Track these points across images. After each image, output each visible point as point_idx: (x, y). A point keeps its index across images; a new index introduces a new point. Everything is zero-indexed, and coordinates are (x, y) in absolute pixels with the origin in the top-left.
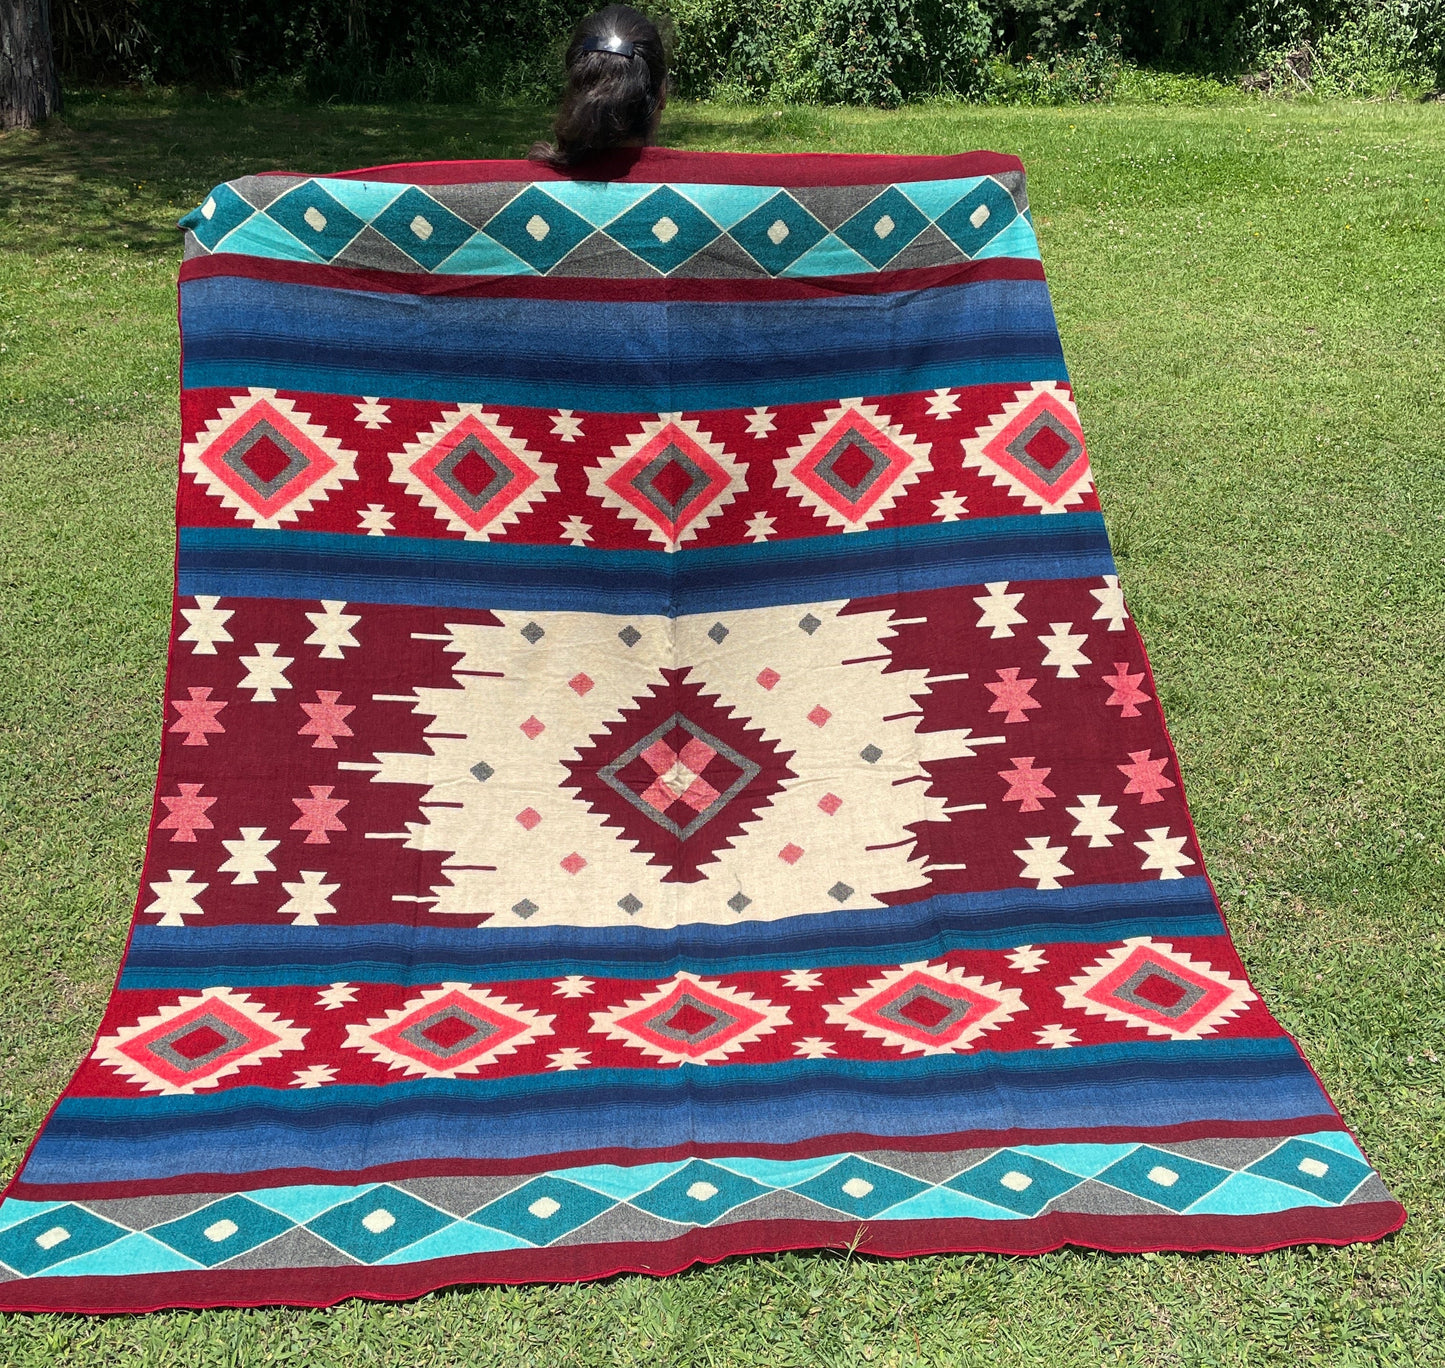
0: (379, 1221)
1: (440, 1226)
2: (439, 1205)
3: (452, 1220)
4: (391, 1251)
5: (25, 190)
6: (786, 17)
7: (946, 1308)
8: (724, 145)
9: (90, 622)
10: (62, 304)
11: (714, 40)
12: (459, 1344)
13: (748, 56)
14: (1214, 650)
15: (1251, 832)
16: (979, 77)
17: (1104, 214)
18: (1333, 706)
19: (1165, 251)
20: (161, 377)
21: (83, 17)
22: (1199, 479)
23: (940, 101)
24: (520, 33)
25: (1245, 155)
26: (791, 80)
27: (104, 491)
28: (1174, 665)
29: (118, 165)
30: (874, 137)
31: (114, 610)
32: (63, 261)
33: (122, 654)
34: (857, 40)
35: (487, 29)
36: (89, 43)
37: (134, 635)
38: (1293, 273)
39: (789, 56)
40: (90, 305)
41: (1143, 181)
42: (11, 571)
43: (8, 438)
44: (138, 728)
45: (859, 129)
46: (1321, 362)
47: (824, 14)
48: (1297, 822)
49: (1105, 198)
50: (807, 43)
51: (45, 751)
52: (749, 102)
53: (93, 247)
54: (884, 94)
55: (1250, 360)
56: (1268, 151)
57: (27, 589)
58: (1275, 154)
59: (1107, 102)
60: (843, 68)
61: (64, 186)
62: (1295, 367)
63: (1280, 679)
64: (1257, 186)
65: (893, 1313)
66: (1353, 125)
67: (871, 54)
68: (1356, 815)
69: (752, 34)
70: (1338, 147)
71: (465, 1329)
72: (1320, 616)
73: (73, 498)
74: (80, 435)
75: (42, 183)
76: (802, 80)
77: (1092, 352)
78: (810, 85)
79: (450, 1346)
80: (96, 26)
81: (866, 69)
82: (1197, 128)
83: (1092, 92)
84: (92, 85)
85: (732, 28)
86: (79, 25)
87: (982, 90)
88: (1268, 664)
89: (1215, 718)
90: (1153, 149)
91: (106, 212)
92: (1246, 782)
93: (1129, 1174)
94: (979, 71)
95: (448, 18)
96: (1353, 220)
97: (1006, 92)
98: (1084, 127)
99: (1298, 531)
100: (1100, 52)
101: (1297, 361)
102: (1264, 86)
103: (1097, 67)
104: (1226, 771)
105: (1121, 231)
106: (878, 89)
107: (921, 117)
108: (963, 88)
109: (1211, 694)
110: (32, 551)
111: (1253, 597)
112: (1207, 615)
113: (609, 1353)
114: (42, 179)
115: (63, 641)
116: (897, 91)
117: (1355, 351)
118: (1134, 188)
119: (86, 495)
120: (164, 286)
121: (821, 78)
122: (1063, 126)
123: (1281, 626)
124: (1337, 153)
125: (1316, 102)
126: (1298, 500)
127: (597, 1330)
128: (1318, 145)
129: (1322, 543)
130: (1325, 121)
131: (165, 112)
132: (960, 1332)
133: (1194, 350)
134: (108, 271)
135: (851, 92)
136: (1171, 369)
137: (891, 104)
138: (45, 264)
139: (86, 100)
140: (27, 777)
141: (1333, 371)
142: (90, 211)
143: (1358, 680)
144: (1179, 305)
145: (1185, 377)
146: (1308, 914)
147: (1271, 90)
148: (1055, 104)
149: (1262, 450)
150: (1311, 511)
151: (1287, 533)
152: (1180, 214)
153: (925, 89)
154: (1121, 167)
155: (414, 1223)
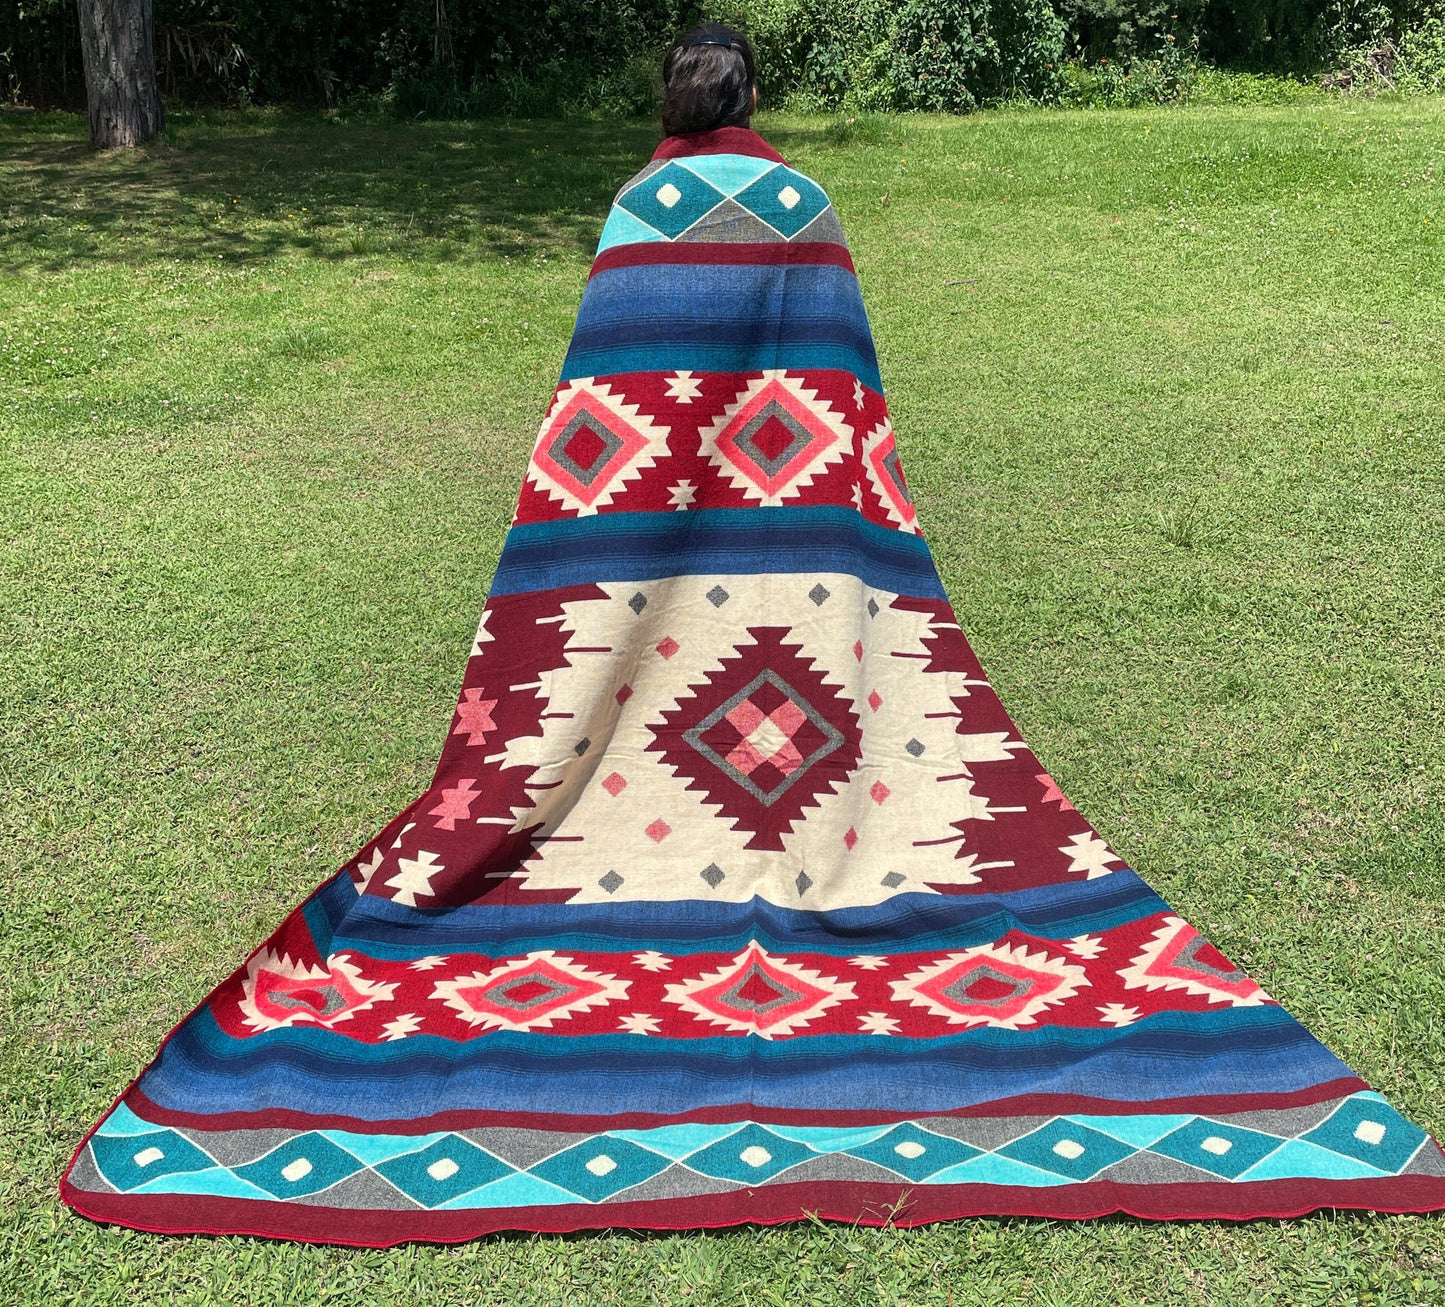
0: (443, 1169)
1: (500, 1175)
2: (500, 1155)
3: (514, 1171)
4: (452, 1197)
5: (128, 205)
6: (860, 27)
7: (981, 1267)
8: (797, 152)
9: (177, 608)
10: (159, 312)
11: (789, 51)
12: (506, 1285)
13: (822, 66)
14: (1276, 638)
15: (1308, 815)
16: (1052, 82)
17: (1176, 213)
18: (1396, 693)
19: (1237, 248)
20: (251, 379)
21: (185, 42)
22: (1266, 472)
23: (1014, 105)
24: (600, 49)
25: (1322, 152)
26: (866, 88)
27: (195, 487)
28: (1235, 652)
29: (214, 181)
30: (946, 142)
31: (201, 597)
32: (162, 271)
33: (207, 638)
34: (931, 47)
35: (568, 45)
36: (190, 67)
37: (219, 621)
38: (1368, 268)
39: (862, 66)
40: (185, 312)
41: (1216, 180)
42: (106, 562)
43: (107, 437)
44: (219, 707)
45: (931, 134)
46: (1396, 355)
47: (898, 23)
48: (1354, 807)
49: (1176, 196)
50: (880, 52)
51: (133, 728)
52: (822, 111)
53: (189, 257)
54: (957, 100)
55: (1322, 355)
56: (1346, 148)
57: (120, 578)
58: (1353, 151)
59: (1183, 104)
60: (916, 75)
61: (164, 201)
62: (1369, 361)
63: (1343, 667)
64: (1334, 182)
65: (926, 1270)
66: (1434, 121)
67: (945, 61)
68: (1415, 800)
69: (826, 44)
70: (1419, 143)
71: (512, 1271)
72: (1386, 605)
73: (166, 493)
74: (173, 434)
75: (143, 199)
76: (876, 88)
77: (1160, 348)
78: (884, 93)
79: (497, 1287)
80: (196, 51)
81: (939, 76)
82: (1273, 127)
83: (1169, 92)
84: (192, 107)
85: (808, 40)
86: (181, 50)
87: (1056, 94)
88: (1331, 652)
89: (1275, 704)
90: (1226, 148)
91: (204, 225)
92: (1303, 767)
93: (1183, 1144)
94: (1053, 75)
95: (531, 36)
96: (1432, 214)
97: (1080, 95)
98: (1158, 129)
99: (1366, 522)
100: (1176, 54)
101: (1372, 355)
102: (1344, 84)
103: (1173, 69)
104: (1283, 757)
105: (1193, 229)
106: (951, 95)
107: (994, 121)
108: (1036, 92)
109: (1271, 681)
110: (126, 543)
111: (1318, 586)
112: (1269, 604)
113: (648, 1298)
114: (144, 195)
115: (152, 626)
116: (970, 97)
117: (1432, 345)
118: (1206, 187)
119: (177, 491)
120: (255, 294)
121: (895, 86)
122: (1137, 127)
123: (1346, 615)
124: (1417, 149)
125: (1399, 100)
126: (1368, 491)
127: (638, 1276)
128: (1397, 141)
129: (1391, 535)
130: (1407, 117)
131: (261, 131)
132: (994, 1290)
133: (1265, 345)
134: (203, 281)
135: (925, 98)
136: (1242, 363)
137: (965, 109)
138: (145, 273)
139: (187, 121)
140: (116, 752)
141: (1408, 364)
142: (188, 223)
143: (1423, 669)
144: (1251, 300)
145: (1254, 371)
146: (1361, 895)
147: (1352, 88)
148: (1131, 106)
149: (1332, 443)
150: (1380, 502)
151: (1354, 523)
152: (1253, 211)
153: (999, 94)
154: (1194, 166)
155: (478, 1171)
